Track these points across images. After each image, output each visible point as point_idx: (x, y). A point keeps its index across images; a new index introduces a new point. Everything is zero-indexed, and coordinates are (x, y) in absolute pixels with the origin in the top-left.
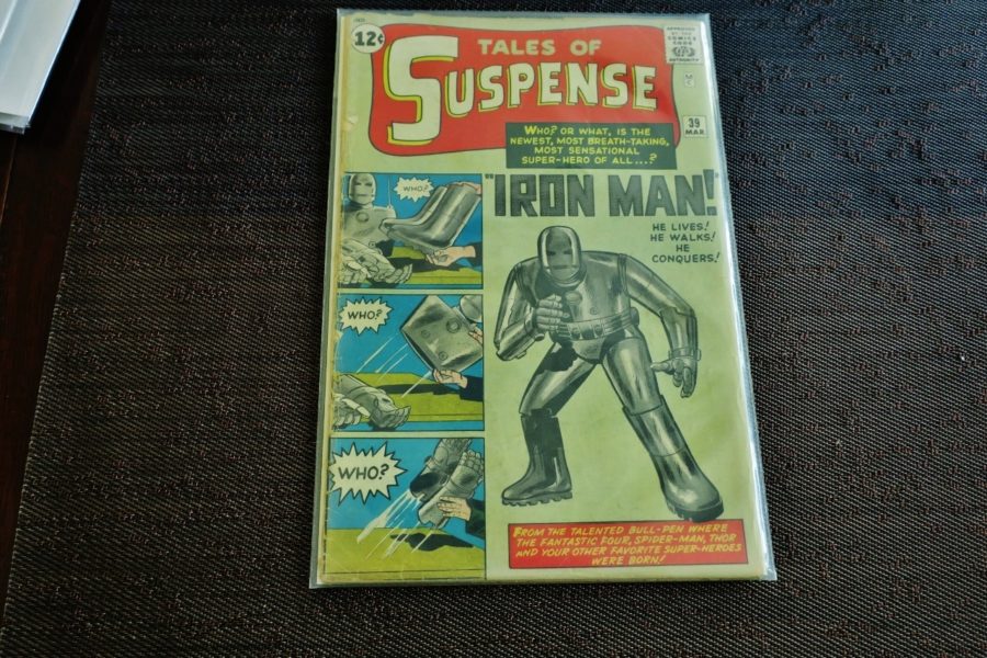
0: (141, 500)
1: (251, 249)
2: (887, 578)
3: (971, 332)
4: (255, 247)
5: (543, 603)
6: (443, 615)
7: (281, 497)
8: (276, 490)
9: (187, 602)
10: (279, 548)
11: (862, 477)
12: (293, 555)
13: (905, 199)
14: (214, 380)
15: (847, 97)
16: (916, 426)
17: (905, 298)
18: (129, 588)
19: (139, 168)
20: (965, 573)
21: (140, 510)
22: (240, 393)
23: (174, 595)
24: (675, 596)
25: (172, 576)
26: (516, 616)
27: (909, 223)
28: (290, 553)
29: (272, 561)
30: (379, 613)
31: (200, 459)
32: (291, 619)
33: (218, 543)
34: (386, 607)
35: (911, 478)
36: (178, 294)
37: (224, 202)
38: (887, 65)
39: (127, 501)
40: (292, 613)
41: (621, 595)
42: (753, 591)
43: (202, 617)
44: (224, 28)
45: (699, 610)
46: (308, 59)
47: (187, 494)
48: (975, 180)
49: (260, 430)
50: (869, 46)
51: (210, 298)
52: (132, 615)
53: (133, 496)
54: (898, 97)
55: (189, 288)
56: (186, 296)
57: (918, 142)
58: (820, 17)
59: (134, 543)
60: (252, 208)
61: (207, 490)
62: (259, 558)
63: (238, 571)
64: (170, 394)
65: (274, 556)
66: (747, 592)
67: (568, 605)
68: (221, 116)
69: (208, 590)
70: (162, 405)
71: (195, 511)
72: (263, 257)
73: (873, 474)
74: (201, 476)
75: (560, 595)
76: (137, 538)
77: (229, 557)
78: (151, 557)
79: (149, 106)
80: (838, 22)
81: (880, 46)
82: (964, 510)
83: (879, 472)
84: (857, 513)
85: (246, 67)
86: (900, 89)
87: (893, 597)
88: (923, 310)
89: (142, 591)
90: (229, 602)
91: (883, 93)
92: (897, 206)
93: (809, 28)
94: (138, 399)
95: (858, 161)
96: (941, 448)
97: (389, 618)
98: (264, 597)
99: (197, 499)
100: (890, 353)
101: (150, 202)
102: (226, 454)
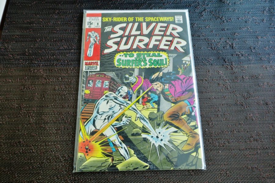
0: (8, 147)
1: (42, 77)
2: (220, 169)
3: (246, 98)
4: (43, 76)
5: (120, 176)
6: (91, 180)
7: (47, 146)
8: (45, 144)
9: (19, 176)
10: (45, 160)
11: (213, 140)
12: (49, 162)
13: (228, 60)
14: (30, 113)
15: (212, 32)
16: (229, 125)
17: (227, 88)
18: (3, 171)
19: (12, 55)
20: (243, 168)
21: (7, 149)
22: (37, 117)
23: (15, 174)
24: (158, 174)
25: (15, 168)
26: (111, 180)
27: (229, 67)
28: (48, 162)
29: (43, 164)
30: (72, 179)
31: (25, 135)
32: (48, 180)
33: (28, 159)
34: (75, 177)
35: (227, 140)
36: (21, 89)
37: (35, 64)
38: (224, 22)
39: (4, 147)
40: (48, 179)
41: (142, 174)
42: (181, 173)
43: (23, 180)
44: (38, 16)
45: (164, 178)
46: (61, 24)
47: (20, 145)
48: (249, 55)
49: (42, 127)
50: (219, 17)
51: (30, 90)
52: (3, 179)
53: (5, 145)
54: (227, 31)
55: (24, 87)
56: (23, 90)
57: (232, 44)
58: (205, 10)
59: (5, 159)
60: (43, 65)
61: (26, 144)
62: (39, 163)
63: (33, 167)
64: (18, 117)
65: (44, 162)
66: (178, 173)
67: (127, 177)
68: (36, 40)
69: (25, 172)
70: (15, 120)
71: (22, 150)
72: (45, 79)
73: (217, 139)
74: (25, 140)
75: (124, 174)
76: (6, 157)
77: (31, 163)
78: (9, 163)
79: (16, 38)
80: (210, 11)
81: (222, 17)
82: (243, 149)
83: (218, 138)
84: (211, 150)
85: (43, 26)
86: (228, 29)
87: (221, 175)
88: (232, 92)
89: (6, 172)
90: (30, 176)
91: (222, 30)
92: (226, 62)
93: (202, 13)
94: (8, 118)
95: (215, 49)
96: (237, 131)
97: (75, 180)
98: (40, 174)
99: (23, 146)
100: (222, 104)
101: (15, 64)
102: (32, 134)
